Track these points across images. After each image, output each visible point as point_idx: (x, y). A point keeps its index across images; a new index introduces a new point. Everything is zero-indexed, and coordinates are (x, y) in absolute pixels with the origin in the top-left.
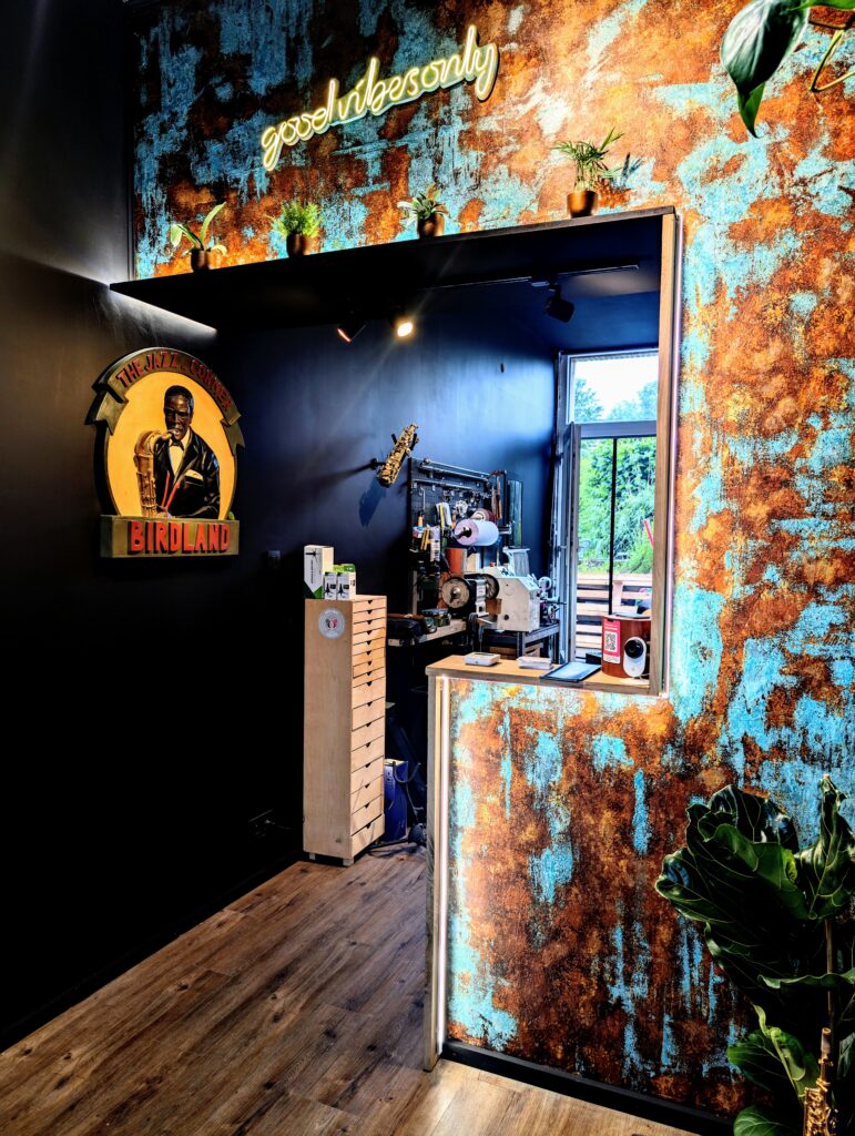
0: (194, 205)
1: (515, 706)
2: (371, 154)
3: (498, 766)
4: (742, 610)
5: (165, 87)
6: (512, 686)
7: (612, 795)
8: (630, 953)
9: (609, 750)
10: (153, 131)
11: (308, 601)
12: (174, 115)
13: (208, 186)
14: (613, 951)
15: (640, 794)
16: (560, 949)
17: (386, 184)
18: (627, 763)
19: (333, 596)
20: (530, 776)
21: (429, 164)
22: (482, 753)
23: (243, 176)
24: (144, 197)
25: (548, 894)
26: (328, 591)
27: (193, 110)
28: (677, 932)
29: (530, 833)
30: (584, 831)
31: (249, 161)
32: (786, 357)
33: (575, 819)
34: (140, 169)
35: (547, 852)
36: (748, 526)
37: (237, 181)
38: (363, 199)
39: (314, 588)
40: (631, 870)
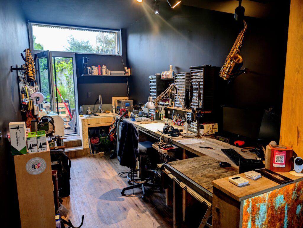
7: (279, 217)
9: (279, 201)
11: (16, 157)
15: (286, 212)
18: (284, 203)
19: (36, 150)
26: (31, 148)
39: (19, 149)
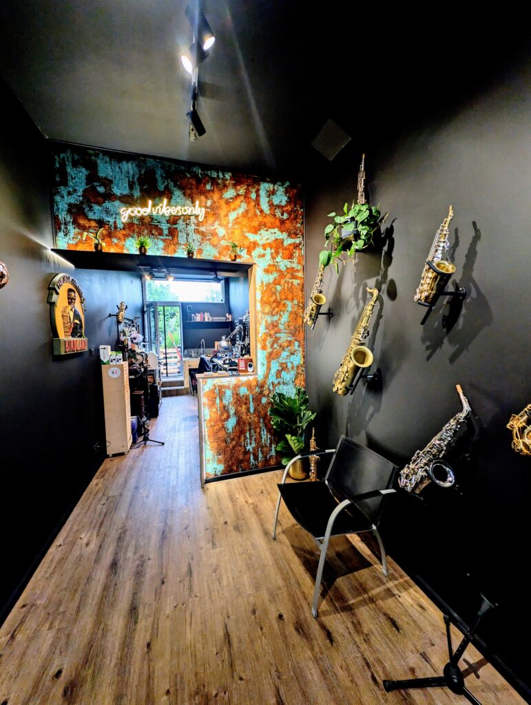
0: (87, 225)
1: (219, 384)
2: (165, 227)
3: (215, 401)
4: (270, 354)
5: (69, 178)
6: (218, 379)
7: (245, 401)
8: (251, 437)
9: (243, 391)
10: (65, 193)
11: (103, 366)
12: (75, 191)
13: (94, 220)
14: (247, 438)
15: (251, 400)
16: (234, 443)
17: (170, 238)
18: (248, 393)
19: (114, 363)
20: (224, 401)
21: (185, 236)
22: (211, 398)
23: (112, 221)
24: (60, 217)
25: (230, 430)
26: (112, 361)
27: (85, 191)
28: (261, 429)
29: (225, 416)
30: (238, 412)
31: (114, 216)
32: (276, 299)
33: (236, 410)
34: (57, 205)
35: (230, 419)
36: (271, 336)
37: (109, 222)
38: (162, 240)
39: (105, 361)
40: (250, 418)
